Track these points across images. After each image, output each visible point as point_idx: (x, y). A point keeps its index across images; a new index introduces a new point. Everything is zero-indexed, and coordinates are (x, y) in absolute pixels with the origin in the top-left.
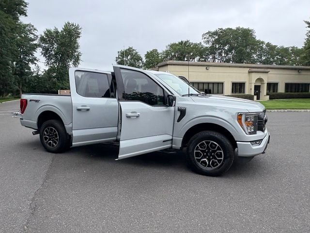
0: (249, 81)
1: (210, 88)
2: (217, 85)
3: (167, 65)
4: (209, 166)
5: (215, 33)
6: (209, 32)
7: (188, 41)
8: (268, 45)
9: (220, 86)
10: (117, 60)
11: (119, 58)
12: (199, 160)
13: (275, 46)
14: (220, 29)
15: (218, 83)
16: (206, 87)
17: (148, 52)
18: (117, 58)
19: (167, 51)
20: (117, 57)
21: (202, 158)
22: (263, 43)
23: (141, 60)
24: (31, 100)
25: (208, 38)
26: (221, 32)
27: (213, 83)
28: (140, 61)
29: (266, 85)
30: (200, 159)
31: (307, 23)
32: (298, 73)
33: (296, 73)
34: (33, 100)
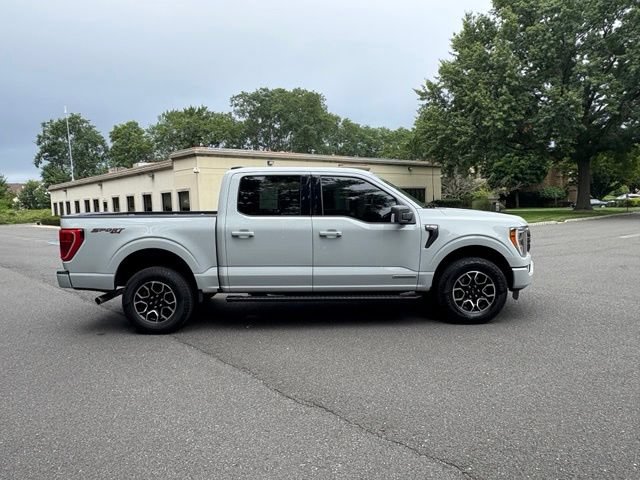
3: (194, 155)
4: (476, 309)
5: (255, 97)
6: (243, 95)
7: (204, 109)
8: (347, 123)
10: (39, 143)
11: (45, 138)
12: (460, 303)
13: (357, 126)
14: (264, 90)
17: (116, 127)
18: (40, 137)
19: (159, 127)
20: (41, 134)
21: (464, 299)
22: (337, 119)
23: (103, 143)
24: (95, 230)
25: (242, 106)
26: (266, 96)
28: (99, 146)
30: (462, 301)
31: (419, 92)
32: (408, 172)
33: (405, 171)
34: (102, 230)
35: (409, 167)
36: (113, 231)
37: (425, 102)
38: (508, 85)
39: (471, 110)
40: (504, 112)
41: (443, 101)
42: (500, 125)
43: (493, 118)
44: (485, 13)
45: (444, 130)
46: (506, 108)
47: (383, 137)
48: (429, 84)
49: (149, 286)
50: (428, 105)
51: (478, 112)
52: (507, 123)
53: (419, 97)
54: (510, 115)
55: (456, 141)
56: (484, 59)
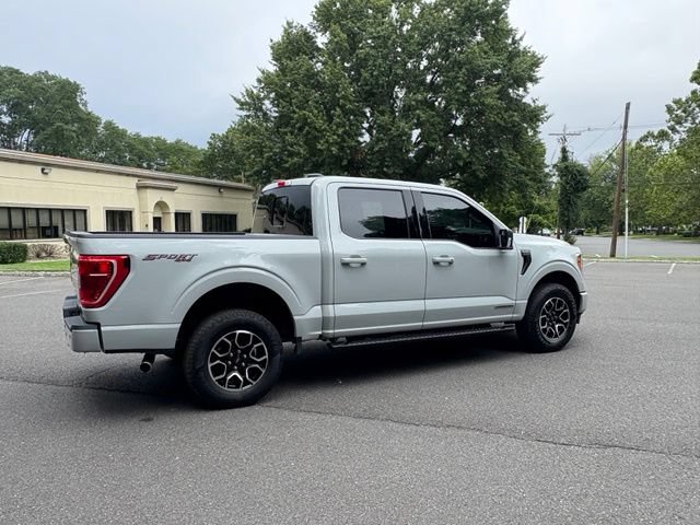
0: (140, 207)
1: (54, 224)
2: (71, 214)
4: (556, 335)
8: (109, 126)
9: (79, 217)
12: (545, 331)
13: (124, 132)
15: (74, 211)
16: (44, 221)
24: (150, 258)
27: (62, 211)
29: (173, 216)
30: (546, 329)
31: (238, 101)
32: (217, 194)
33: (214, 192)
34: (161, 256)
35: (219, 187)
36: (181, 259)
37: (245, 113)
38: (342, 107)
39: (301, 129)
40: (338, 136)
41: (265, 114)
42: (334, 149)
43: (327, 142)
44: (305, 26)
45: (271, 148)
46: (340, 131)
47: (158, 150)
48: (250, 94)
49: (231, 337)
50: (248, 117)
51: (308, 133)
52: (342, 149)
53: (238, 106)
54: (343, 140)
55: (287, 162)
56: (311, 75)
